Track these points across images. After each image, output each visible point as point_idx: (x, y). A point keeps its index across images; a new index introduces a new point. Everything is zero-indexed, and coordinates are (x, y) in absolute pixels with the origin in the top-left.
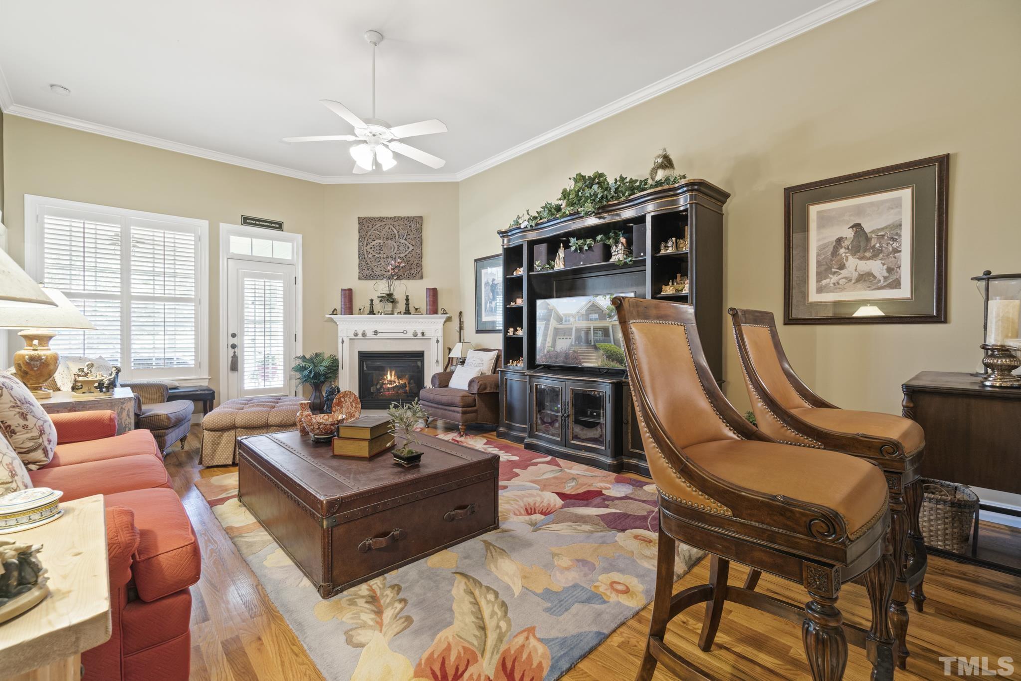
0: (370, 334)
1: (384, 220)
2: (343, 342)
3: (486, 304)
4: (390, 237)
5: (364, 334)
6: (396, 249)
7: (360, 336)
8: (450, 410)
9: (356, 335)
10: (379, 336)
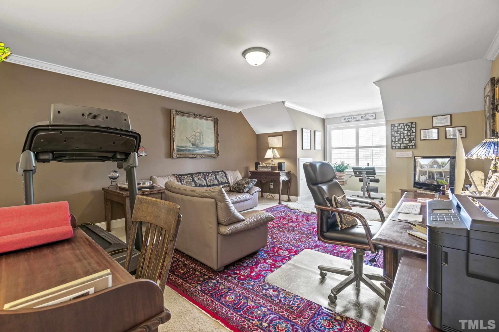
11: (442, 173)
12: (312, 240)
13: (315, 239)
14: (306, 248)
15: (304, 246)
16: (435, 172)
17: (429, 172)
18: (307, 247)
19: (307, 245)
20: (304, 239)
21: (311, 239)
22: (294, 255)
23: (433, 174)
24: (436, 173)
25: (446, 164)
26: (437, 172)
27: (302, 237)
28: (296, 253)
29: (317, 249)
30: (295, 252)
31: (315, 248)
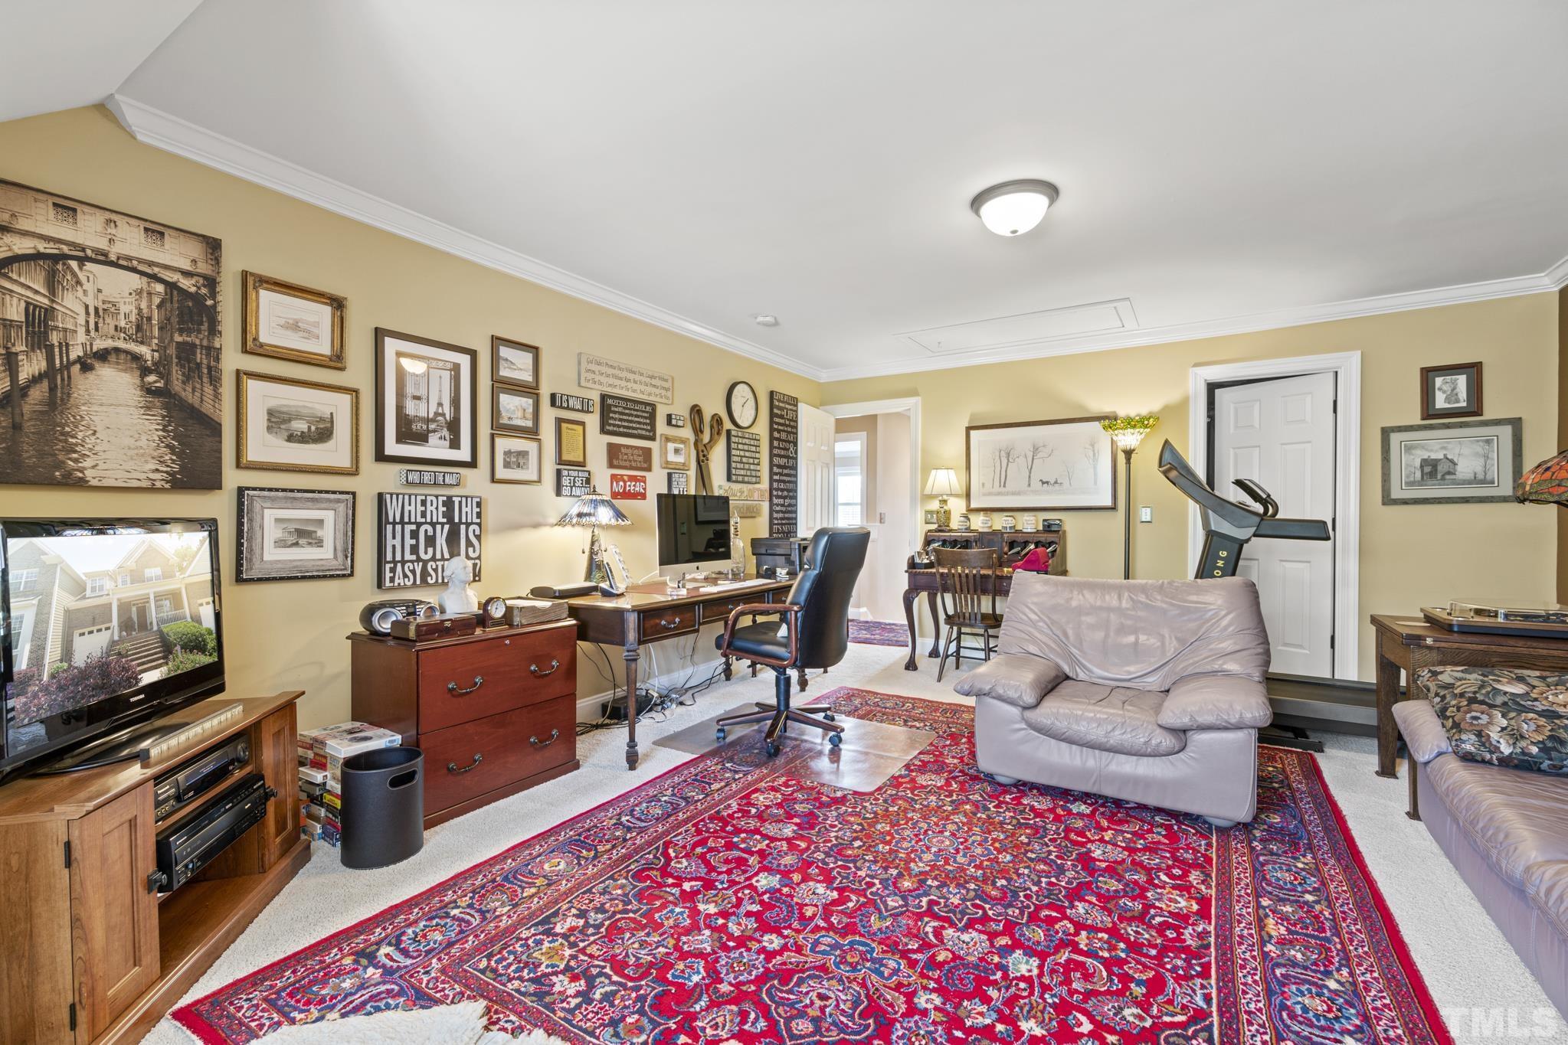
11: (180, 594)
12: (852, 824)
13: (840, 829)
14: (872, 794)
15: (877, 799)
16: (152, 597)
17: (124, 607)
18: (867, 798)
19: (867, 804)
20: (879, 827)
21: (855, 831)
22: (901, 776)
23: (142, 612)
24: (156, 601)
25: (194, 557)
26: (159, 597)
27: (888, 838)
28: (895, 781)
29: (839, 794)
30: (901, 784)
31: (844, 797)
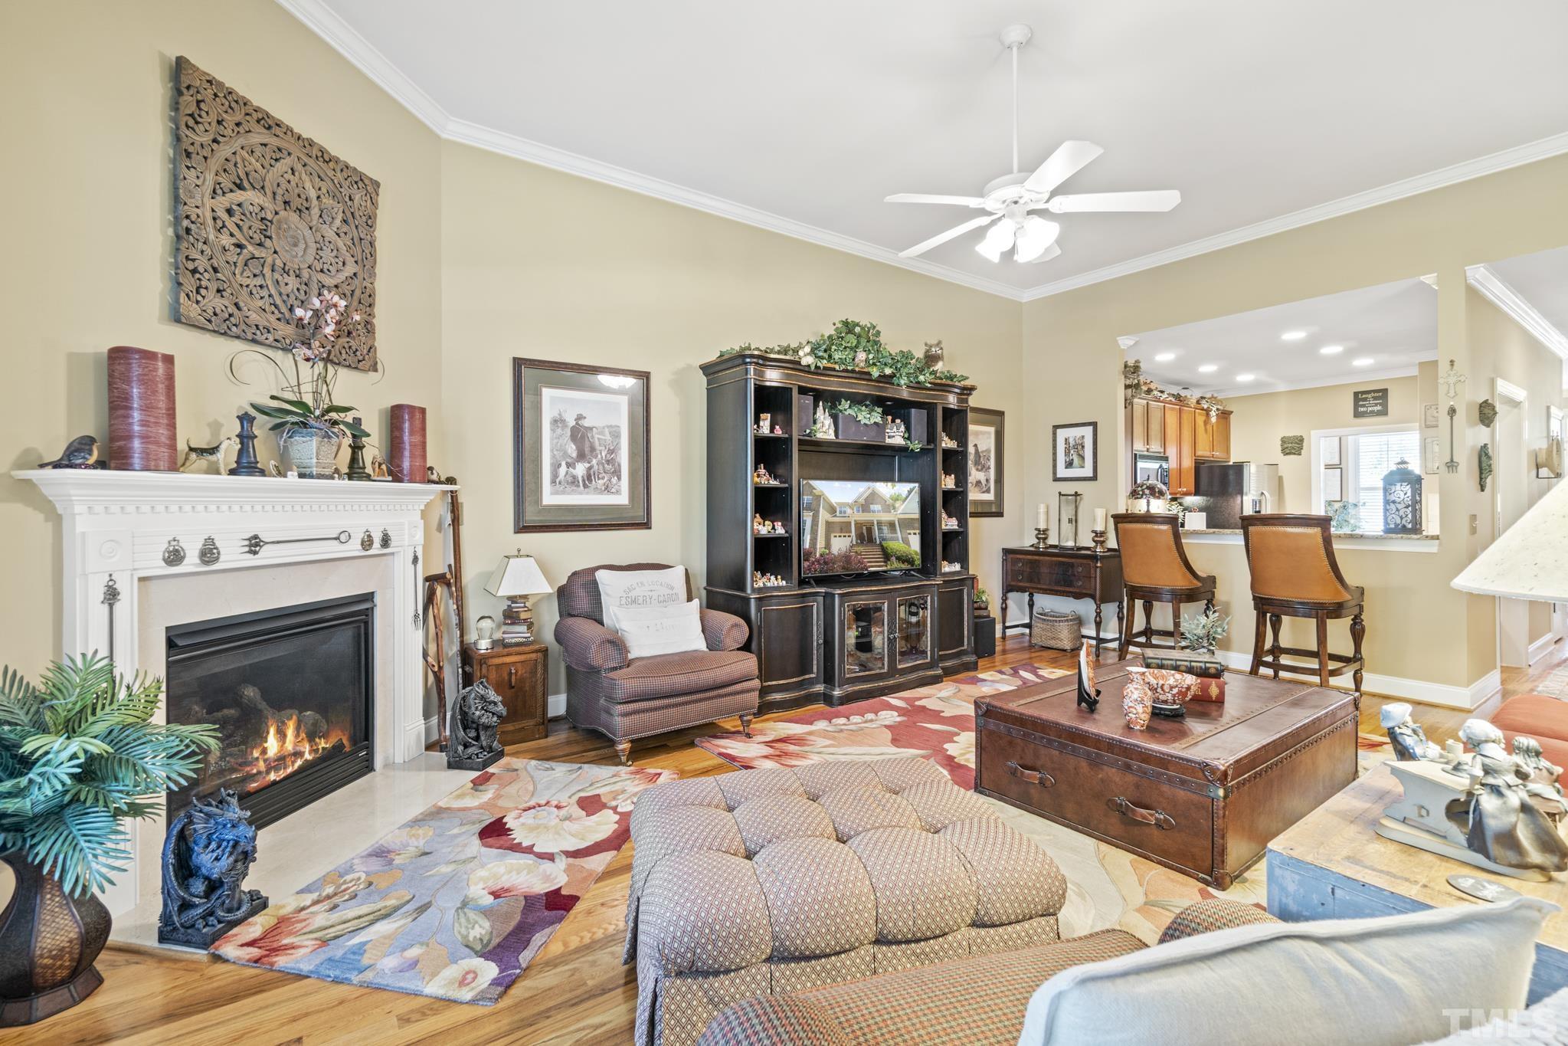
0: (232, 554)
1: (278, 131)
2: (112, 595)
3: (556, 467)
4: (296, 203)
5: (209, 553)
6: (312, 251)
7: (192, 561)
8: (726, 695)
9: (174, 557)
10: (267, 555)
